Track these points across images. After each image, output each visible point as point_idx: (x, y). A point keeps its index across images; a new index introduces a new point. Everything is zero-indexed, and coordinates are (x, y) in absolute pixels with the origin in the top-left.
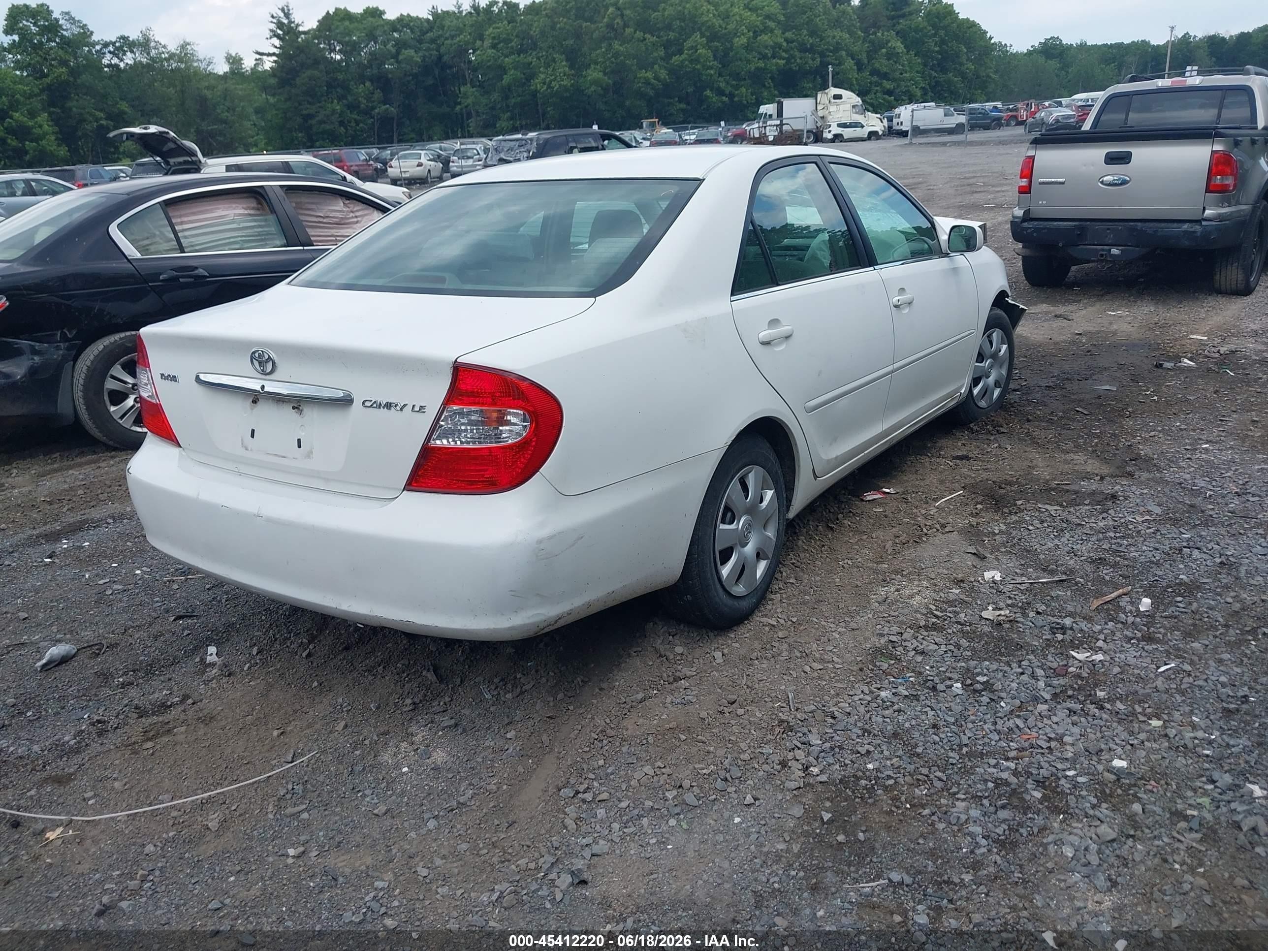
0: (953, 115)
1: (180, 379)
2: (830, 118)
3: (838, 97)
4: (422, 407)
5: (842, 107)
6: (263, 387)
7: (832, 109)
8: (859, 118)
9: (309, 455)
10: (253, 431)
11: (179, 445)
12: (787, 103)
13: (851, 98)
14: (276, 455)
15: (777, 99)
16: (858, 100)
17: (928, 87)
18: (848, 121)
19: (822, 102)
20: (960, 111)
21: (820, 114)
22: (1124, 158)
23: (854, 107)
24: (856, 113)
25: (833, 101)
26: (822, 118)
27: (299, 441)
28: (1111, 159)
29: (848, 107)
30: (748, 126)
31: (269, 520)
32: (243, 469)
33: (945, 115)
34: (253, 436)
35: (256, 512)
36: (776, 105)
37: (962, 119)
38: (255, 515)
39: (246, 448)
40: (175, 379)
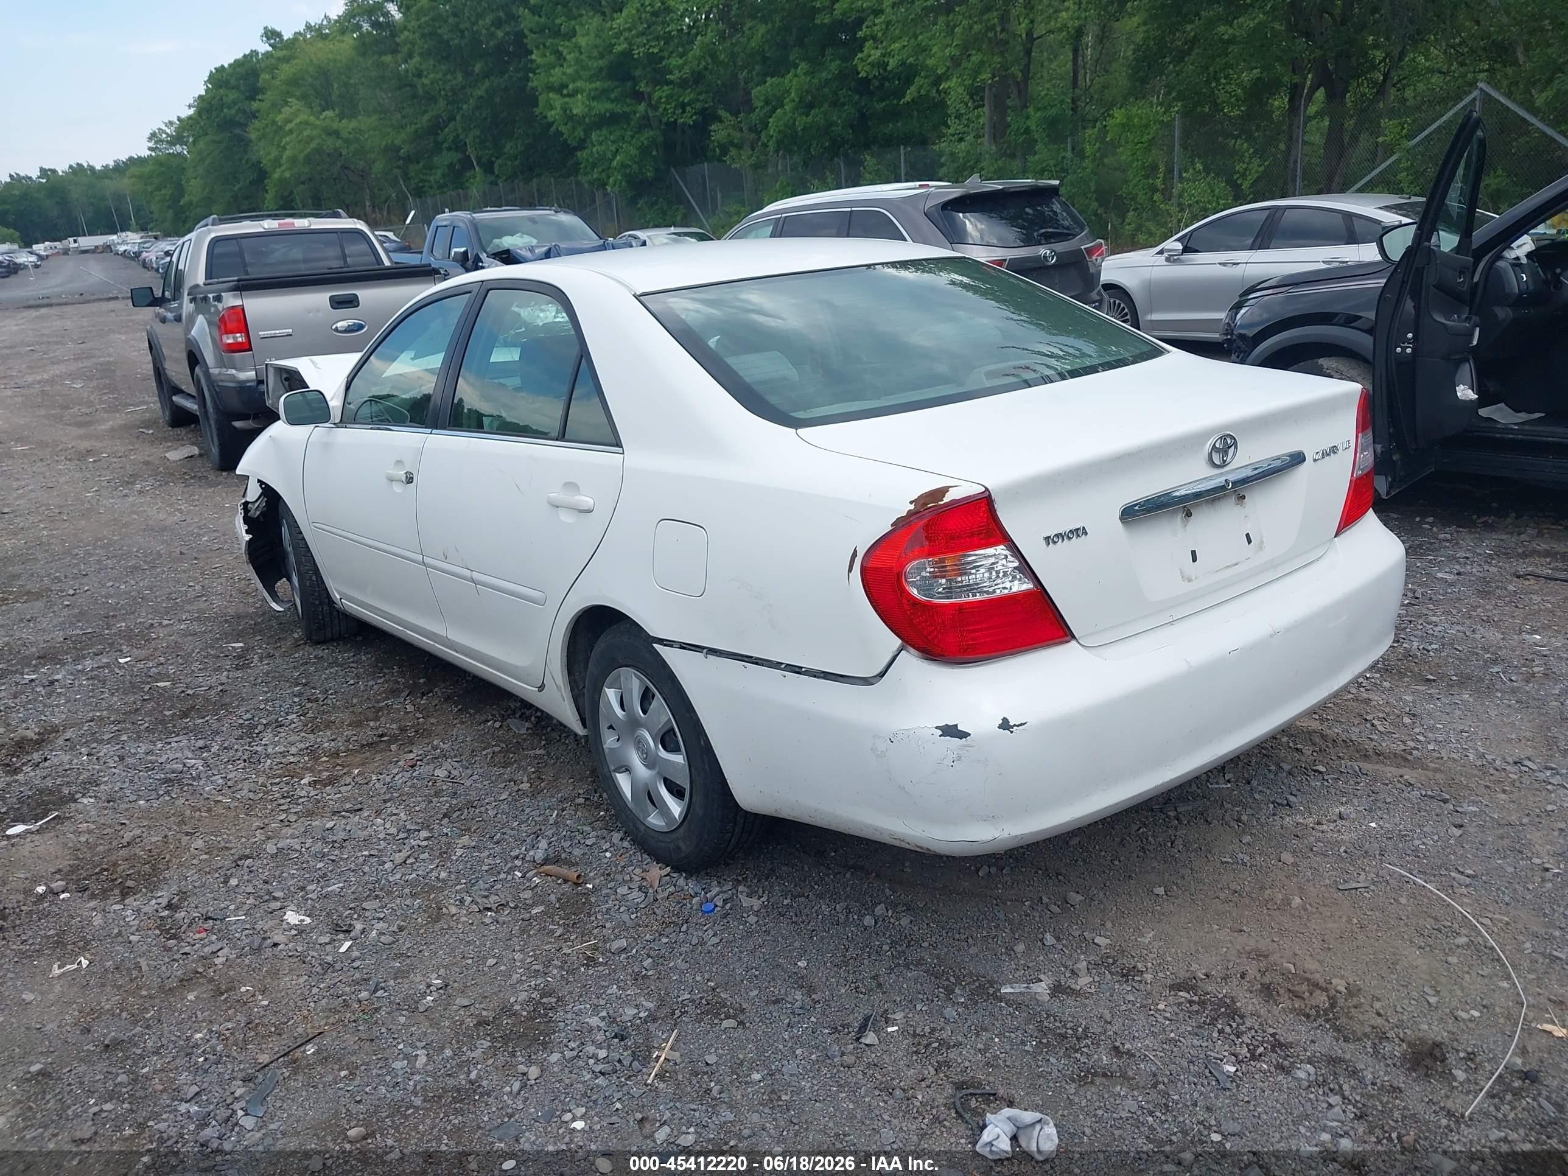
9: (1261, 547)
10: (1194, 553)
14: (1227, 567)
22: (351, 302)
27: (1248, 535)
28: (338, 303)
31: (1288, 630)
32: (1177, 613)
34: (1194, 559)
35: (1268, 630)
38: (1271, 636)
39: (1190, 580)
40: (1079, 532)
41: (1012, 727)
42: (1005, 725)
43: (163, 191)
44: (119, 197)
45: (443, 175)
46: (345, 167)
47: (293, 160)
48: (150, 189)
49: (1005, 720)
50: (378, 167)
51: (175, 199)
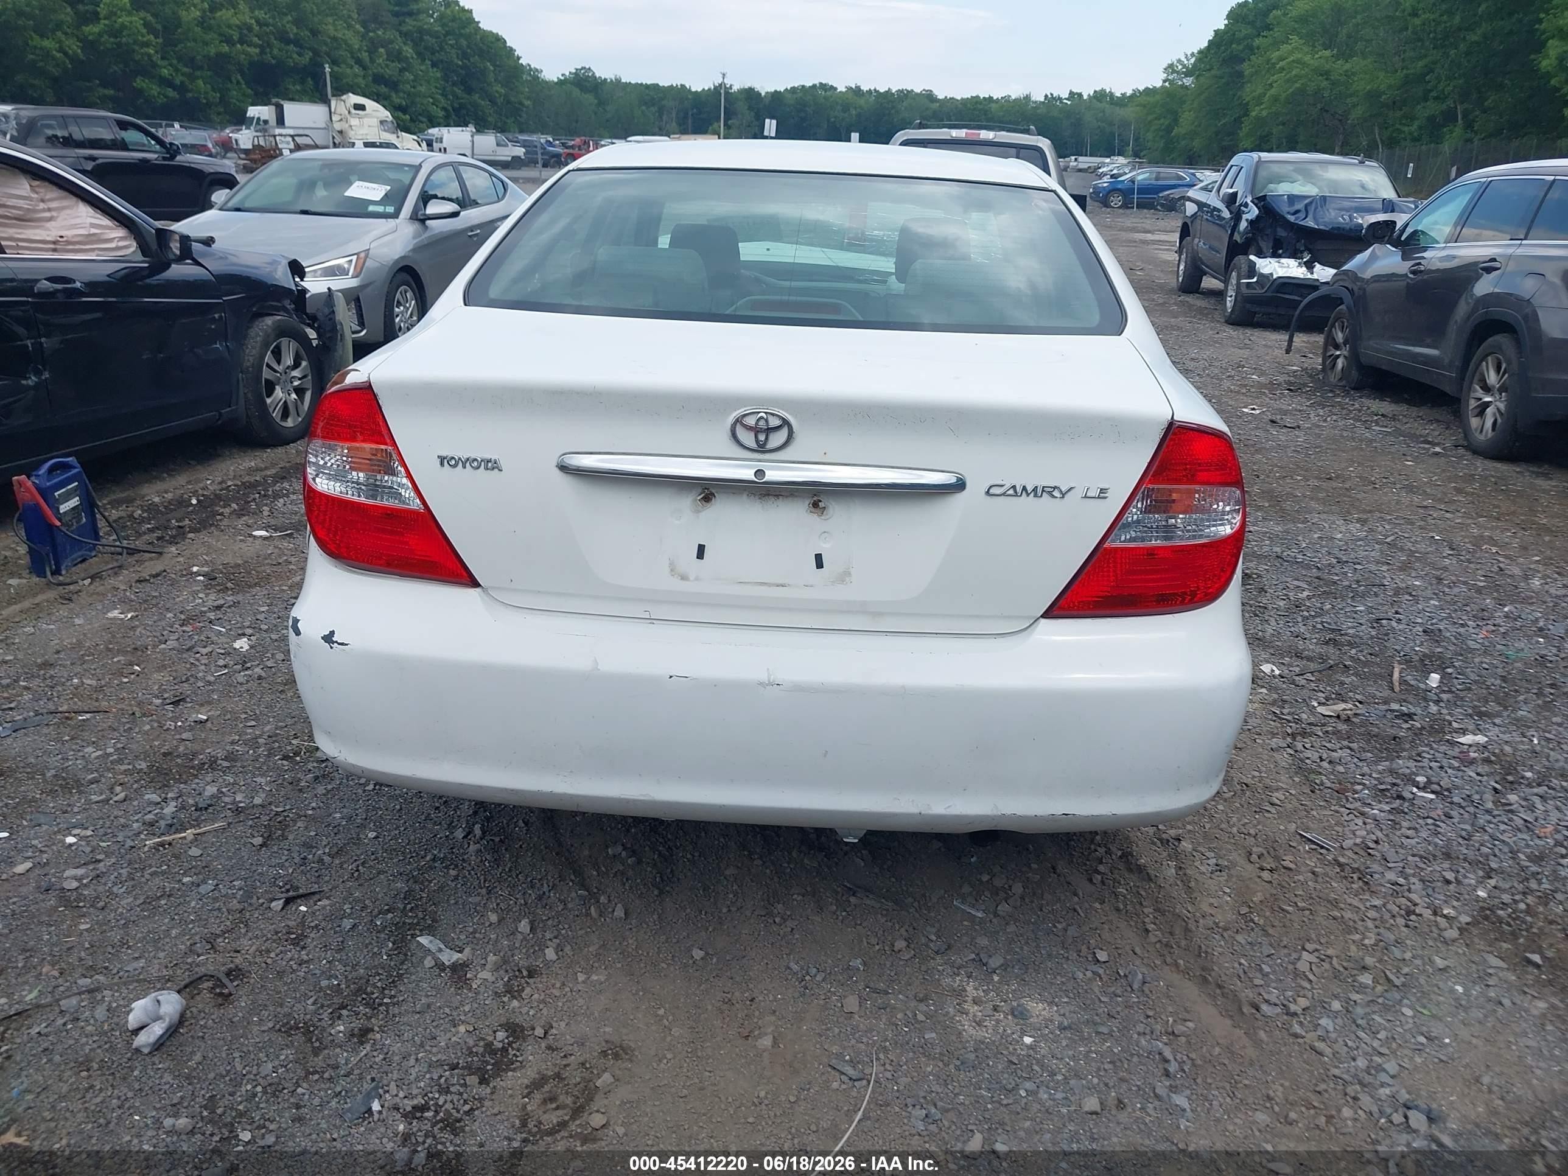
0: (507, 146)
1: (503, 463)
2: (351, 134)
3: (360, 107)
4: (1102, 491)
5: (366, 120)
6: (760, 473)
7: (354, 122)
8: (391, 138)
9: (843, 577)
10: (703, 548)
11: (474, 583)
12: (289, 108)
13: (377, 111)
14: (762, 584)
15: (274, 100)
16: (386, 114)
17: (450, 108)
18: (377, 141)
19: (338, 111)
20: (515, 142)
21: (337, 126)
23: (382, 122)
24: (385, 131)
25: (353, 111)
26: (341, 132)
29: (375, 122)
30: (232, 132)
31: (799, 689)
32: (658, 612)
33: (498, 145)
34: (699, 556)
35: (763, 677)
36: (273, 108)
37: (520, 151)
38: (761, 684)
39: (684, 578)
40: (491, 465)
41: (333, 642)
42: (329, 638)
43: (1162, 121)
44: (1125, 124)
45: (1420, 128)
46: (1324, 110)
47: (1275, 99)
48: (1150, 118)
49: (332, 633)
50: (1357, 113)
51: (1169, 129)
